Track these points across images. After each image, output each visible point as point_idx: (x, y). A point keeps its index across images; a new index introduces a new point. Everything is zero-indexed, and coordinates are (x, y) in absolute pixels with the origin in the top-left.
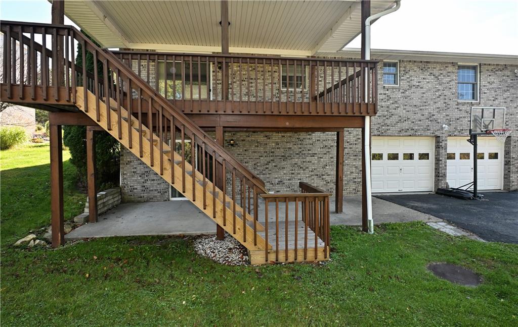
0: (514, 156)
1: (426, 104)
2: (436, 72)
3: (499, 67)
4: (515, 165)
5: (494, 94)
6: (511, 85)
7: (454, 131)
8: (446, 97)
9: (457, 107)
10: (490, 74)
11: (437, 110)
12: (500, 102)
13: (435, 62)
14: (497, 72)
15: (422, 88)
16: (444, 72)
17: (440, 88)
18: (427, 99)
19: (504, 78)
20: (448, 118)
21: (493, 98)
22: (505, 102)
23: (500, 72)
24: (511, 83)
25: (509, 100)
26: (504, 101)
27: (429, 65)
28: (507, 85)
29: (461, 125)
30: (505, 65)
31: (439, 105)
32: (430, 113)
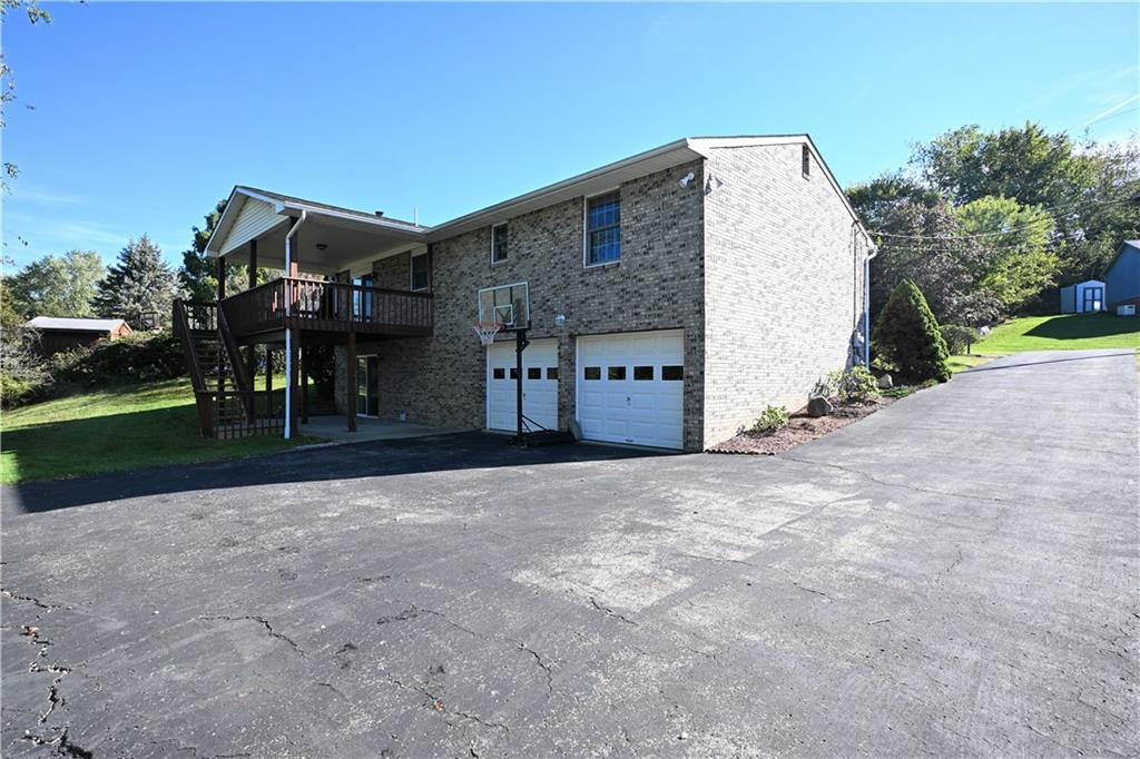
0: (691, 373)
1: (538, 283)
2: (551, 225)
3: (655, 179)
4: (695, 393)
5: (644, 238)
6: (682, 211)
7: (579, 326)
8: (565, 265)
9: (581, 279)
10: (636, 200)
11: (553, 290)
12: (659, 254)
13: (549, 208)
14: (651, 192)
15: (532, 257)
16: (561, 221)
17: (556, 249)
18: (539, 274)
19: (666, 199)
20: (569, 301)
21: (644, 249)
22: (669, 253)
23: (657, 190)
24: (682, 206)
25: (676, 245)
26: (665, 250)
27: (542, 216)
28: (672, 213)
29: (588, 313)
30: (668, 170)
31: (555, 281)
32: (544, 297)
